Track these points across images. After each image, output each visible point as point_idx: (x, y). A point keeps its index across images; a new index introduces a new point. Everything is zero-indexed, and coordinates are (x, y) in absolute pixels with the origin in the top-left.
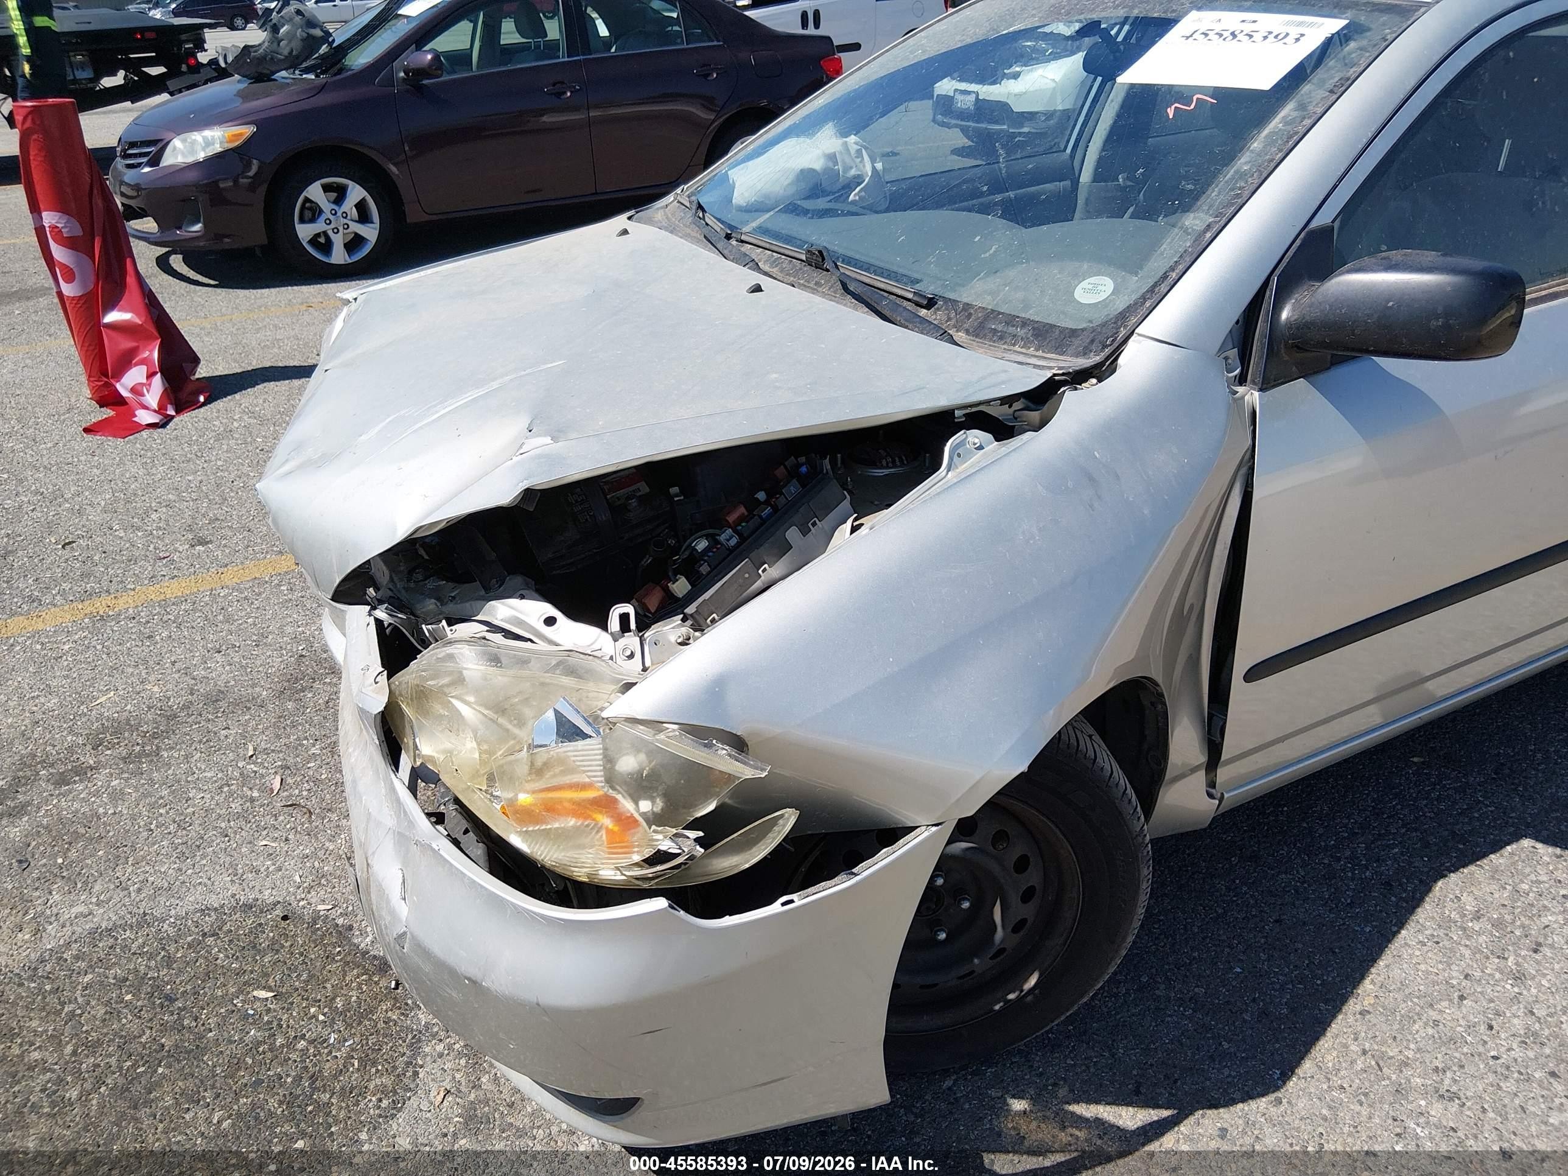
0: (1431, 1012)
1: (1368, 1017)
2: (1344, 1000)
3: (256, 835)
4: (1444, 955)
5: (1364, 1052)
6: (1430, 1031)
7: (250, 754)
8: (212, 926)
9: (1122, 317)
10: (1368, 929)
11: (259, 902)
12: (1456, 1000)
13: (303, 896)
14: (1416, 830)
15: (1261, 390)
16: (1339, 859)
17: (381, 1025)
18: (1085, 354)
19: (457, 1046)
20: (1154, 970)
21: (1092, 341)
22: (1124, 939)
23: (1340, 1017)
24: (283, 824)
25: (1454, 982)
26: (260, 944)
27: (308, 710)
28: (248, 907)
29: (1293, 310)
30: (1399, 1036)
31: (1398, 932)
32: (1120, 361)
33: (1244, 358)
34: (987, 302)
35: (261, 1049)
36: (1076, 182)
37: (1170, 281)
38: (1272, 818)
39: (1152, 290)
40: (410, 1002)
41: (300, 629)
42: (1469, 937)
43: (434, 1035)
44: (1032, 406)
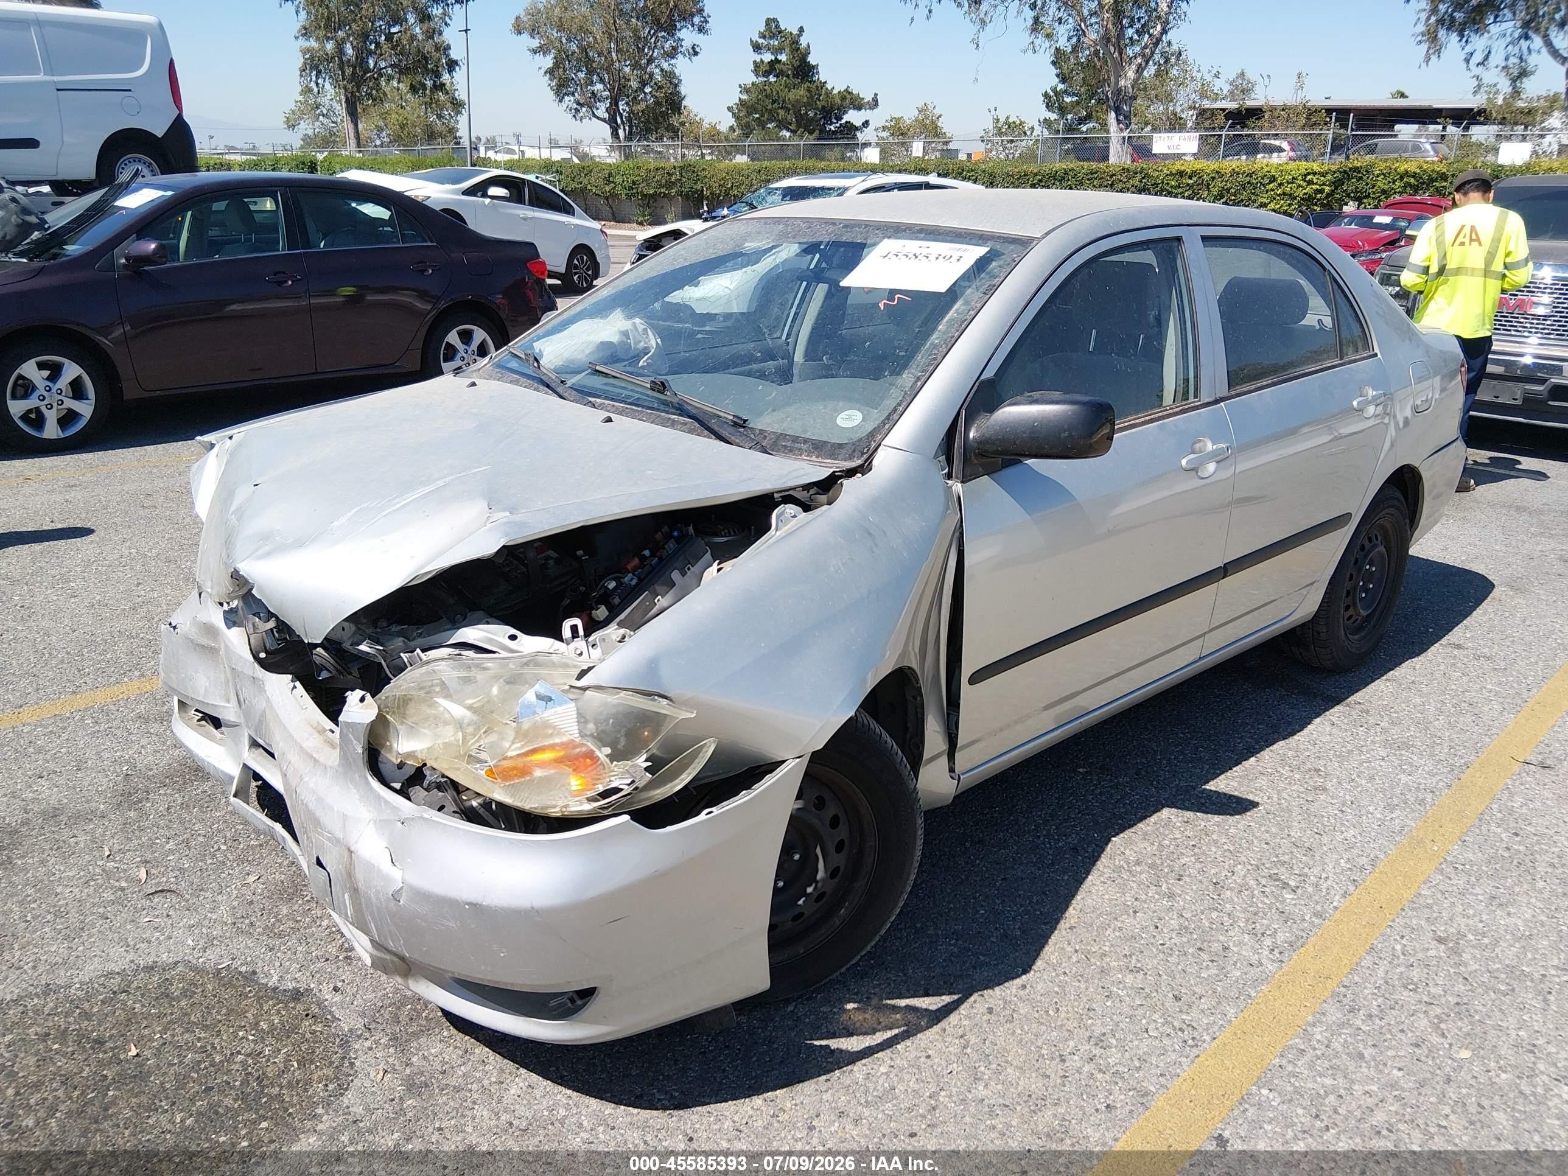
0: (1116, 923)
1: (1075, 930)
2: (1058, 922)
3: (137, 915)
4: (1120, 888)
5: (1076, 951)
6: (1118, 934)
7: (106, 854)
8: (119, 985)
9: (872, 435)
10: (1066, 878)
11: (158, 964)
12: (1132, 914)
13: (200, 955)
14: (1088, 814)
15: (962, 482)
16: (1039, 837)
17: (308, 1035)
18: (850, 459)
19: (382, 1041)
20: (924, 919)
21: (854, 451)
22: (909, 875)
23: (1056, 932)
24: (160, 905)
25: (1129, 903)
26: (173, 993)
27: (151, 817)
28: (149, 969)
29: (977, 431)
30: (1097, 940)
31: (1087, 877)
32: (874, 462)
33: (949, 461)
34: (777, 428)
35: (202, 1066)
36: (790, 358)
37: (899, 412)
38: (988, 816)
39: (888, 418)
40: (329, 1017)
41: (118, 754)
42: (1134, 876)
43: (359, 1037)
44: (821, 492)
